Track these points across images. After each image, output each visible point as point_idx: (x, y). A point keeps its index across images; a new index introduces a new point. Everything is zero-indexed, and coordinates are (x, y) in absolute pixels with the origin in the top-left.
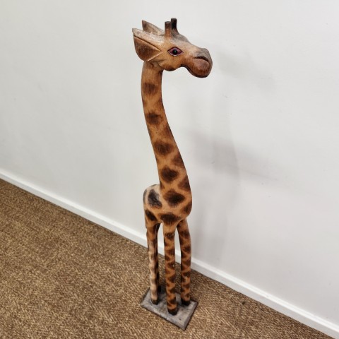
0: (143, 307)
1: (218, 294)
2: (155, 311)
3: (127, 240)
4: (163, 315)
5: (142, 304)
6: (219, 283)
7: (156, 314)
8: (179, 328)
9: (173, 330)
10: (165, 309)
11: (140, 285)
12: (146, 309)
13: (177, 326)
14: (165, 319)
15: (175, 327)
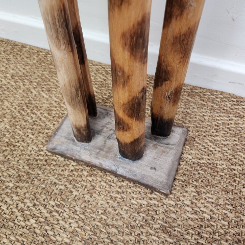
0: (54, 152)
1: (226, 112)
2: (86, 157)
3: (23, 46)
4: (107, 164)
5: (51, 146)
6: (222, 93)
7: (88, 164)
8: (153, 189)
9: (137, 197)
10: (110, 149)
11: (49, 111)
12: (62, 155)
13: (147, 186)
14: (114, 173)
15: (142, 190)
